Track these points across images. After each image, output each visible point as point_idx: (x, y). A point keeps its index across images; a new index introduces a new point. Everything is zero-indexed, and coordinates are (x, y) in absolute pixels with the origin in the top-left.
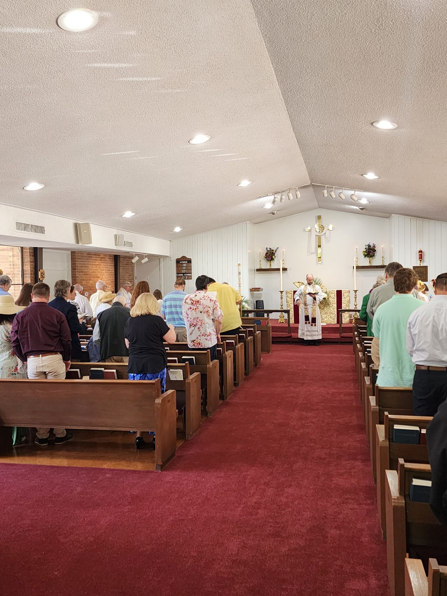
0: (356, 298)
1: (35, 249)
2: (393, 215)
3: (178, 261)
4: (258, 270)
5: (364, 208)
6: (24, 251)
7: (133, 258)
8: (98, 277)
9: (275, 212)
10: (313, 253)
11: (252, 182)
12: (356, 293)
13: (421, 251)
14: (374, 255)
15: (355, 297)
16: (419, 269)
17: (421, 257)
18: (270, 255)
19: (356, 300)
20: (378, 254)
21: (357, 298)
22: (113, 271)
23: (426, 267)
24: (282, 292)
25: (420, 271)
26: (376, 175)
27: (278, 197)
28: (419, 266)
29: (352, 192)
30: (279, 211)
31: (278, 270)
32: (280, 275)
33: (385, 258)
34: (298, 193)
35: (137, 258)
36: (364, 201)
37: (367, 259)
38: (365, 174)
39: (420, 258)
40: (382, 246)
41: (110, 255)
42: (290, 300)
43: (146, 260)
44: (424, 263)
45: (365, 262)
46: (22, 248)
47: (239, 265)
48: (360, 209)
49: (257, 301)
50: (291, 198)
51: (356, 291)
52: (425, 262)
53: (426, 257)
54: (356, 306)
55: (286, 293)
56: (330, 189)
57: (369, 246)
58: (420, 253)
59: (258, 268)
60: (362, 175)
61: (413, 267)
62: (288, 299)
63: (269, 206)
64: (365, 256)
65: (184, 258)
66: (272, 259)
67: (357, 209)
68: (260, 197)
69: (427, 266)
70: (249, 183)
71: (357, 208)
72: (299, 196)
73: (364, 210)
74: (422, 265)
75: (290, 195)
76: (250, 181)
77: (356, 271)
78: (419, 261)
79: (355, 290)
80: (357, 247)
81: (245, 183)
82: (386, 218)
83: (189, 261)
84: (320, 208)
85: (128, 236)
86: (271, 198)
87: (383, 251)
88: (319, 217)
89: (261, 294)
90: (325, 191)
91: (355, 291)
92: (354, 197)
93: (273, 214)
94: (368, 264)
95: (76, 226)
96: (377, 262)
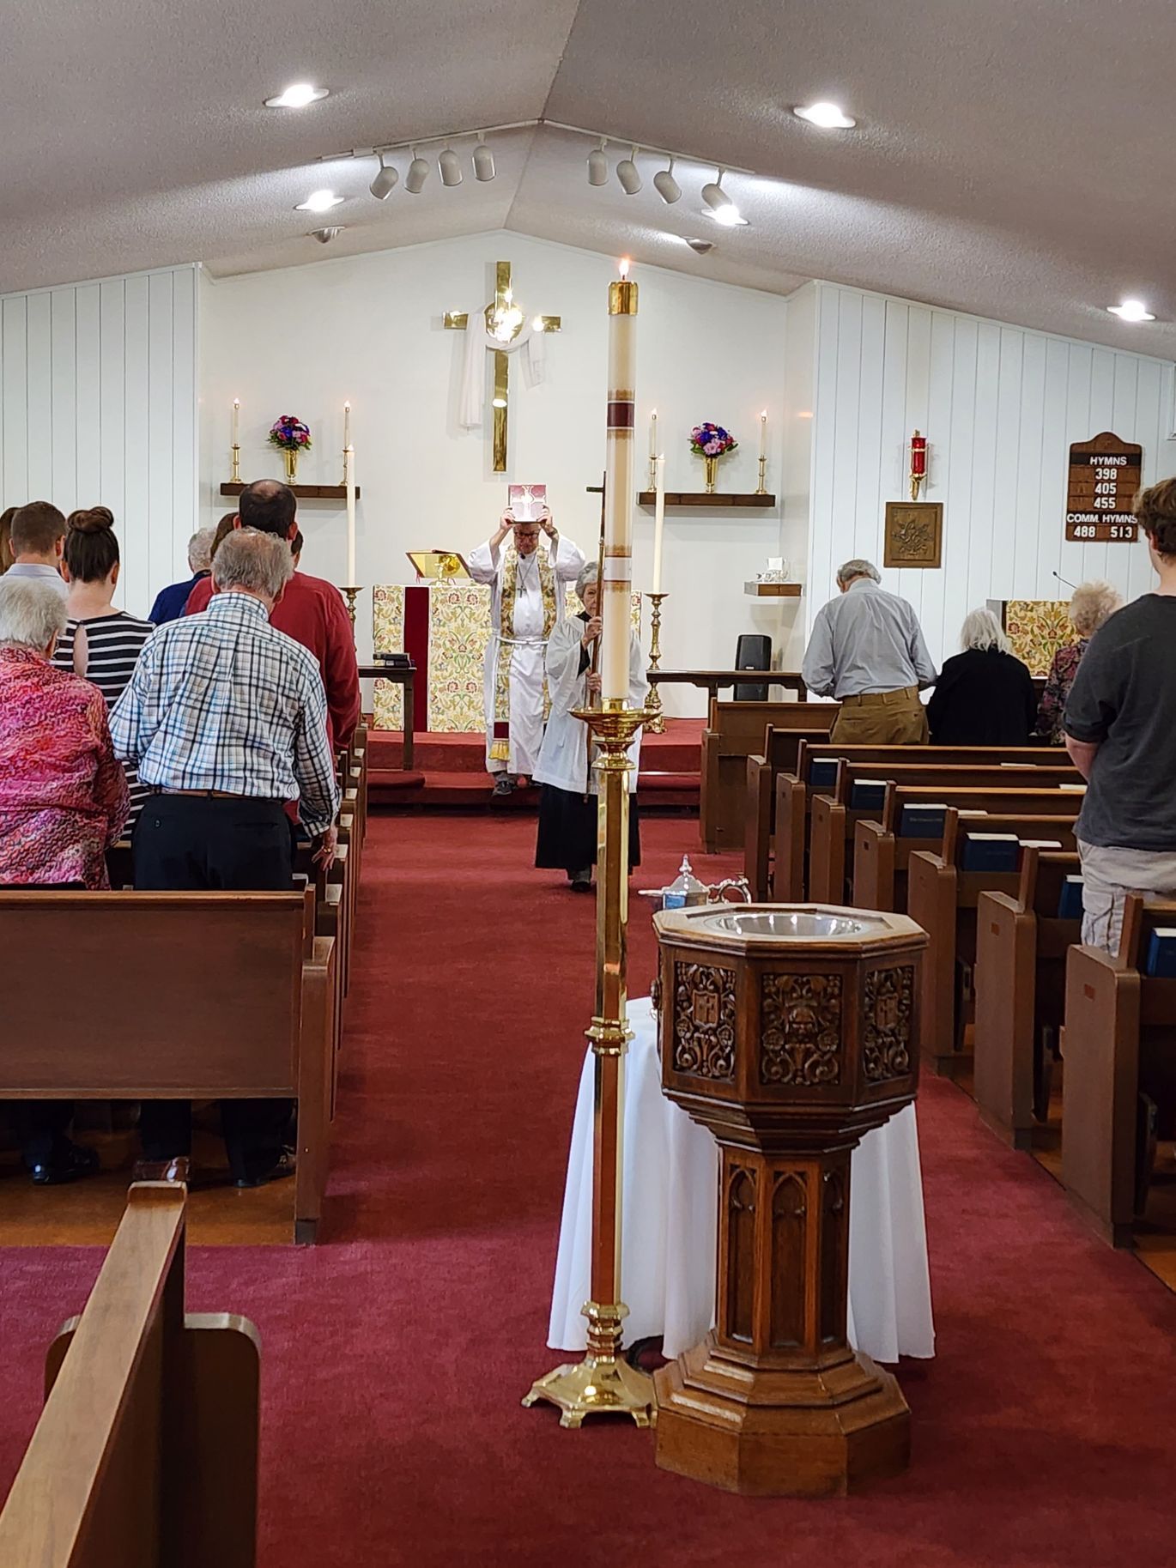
0: (656, 626)
2: (816, 281)
4: (229, 490)
5: (709, 246)
9: (334, 231)
10: (476, 426)
11: (330, 94)
12: (657, 606)
13: (919, 442)
15: (653, 625)
16: (912, 515)
17: (920, 463)
19: (655, 634)
21: (660, 630)
23: (936, 509)
24: (352, 592)
25: (913, 521)
26: (847, 115)
27: (400, 165)
28: (910, 500)
29: (710, 175)
30: (346, 226)
31: (339, 493)
32: (347, 516)
33: (768, 466)
34: (488, 156)
36: (726, 216)
37: (701, 463)
38: (797, 106)
39: (915, 471)
40: (764, 414)
42: (388, 627)
44: (928, 491)
45: (694, 476)
48: (694, 246)
50: (456, 175)
51: (657, 598)
52: (932, 486)
53: (938, 466)
54: (654, 658)
55: (375, 596)
56: (620, 152)
58: (917, 450)
59: (227, 482)
60: (791, 109)
61: (888, 504)
62: (381, 622)
63: (321, 202)
67: (676, 248)
68: (319, 159)
69: (941, 504)
70: (315, 96)
71: (682, 242)
72: (490, 170)
73: (706, 255)
74: (920, 500)
75: (453, 161)
76: (321, 87)
77: (665, 515)
78: (909, 481)
79: (657, 592)
80: (654, 412)
81: (299, 96)
82: (779, 293)
84: (505, 228)
86: (360, 169)
87: (763, 435)
88: (502, 275)
90: (602, 162)
91: (654, 597)
92: (716, 196)
93: (324, 239)
94: (701, 487)
96: (736, 479)
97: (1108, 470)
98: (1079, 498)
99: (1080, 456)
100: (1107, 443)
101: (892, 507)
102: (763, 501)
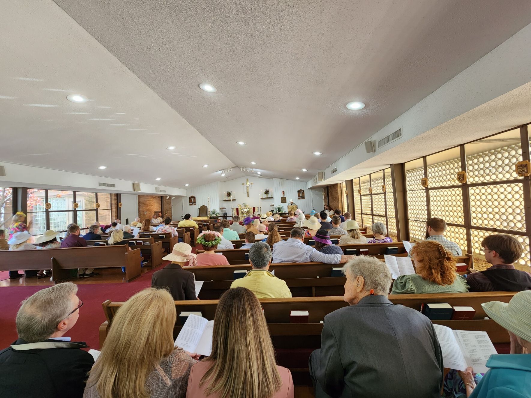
1: (117, 194)
2: (273, 178)
3: (190, 198)
4: (224, 200)
6: (112, 195)
7: (167, 197)
8: (152, 205)
10: (245, 193)
13: (283, 191)
14: (268, 193)
18: (229, 194)
20: (270, 193)
22: (161, 203)
23: (286, 197)
24: (232, 209)
25: (283, 199)
26: (255, 163)
27: (224, 171)
29: (252, 169)
30: (229, 177)
31: (231, 200)
33: (272, 195)
34: (231, 169)
35: (169, 197)
36: (259, 173)
37: (266, 195)
39: (283, 194)
40: (271, 190)
41: (159, 196)
42: (235, 212)
43: (174, 197)
45: (265, 196)
46: (111, 194)
47: (208, 198)
48: (260, 176)
49: (224, 213)
50: (229, 171)
51: (260, 207)
52: (285, 195)
53: (286, 193)
55: (234, 209)
56: (243, 168)
57: (266, 190)
60: (251, 163)
64: (265, 194)
65: (192, 197)
66: (230, 196)
68: (217, 171)
70: (208, 166)
72: (232, 171)
73: (262, 177)
74: (284, 197)
75: (228, 170)
77: (261, 200)
80: (262, 191)
81: (206, 166)
82: (271, 179)
83: (195, 198)
84: (247, 176)
85: (162, 188)
87: (272, 192)
88: (247, 180)
89: (226, 210)
90: (241, 169)
92: (252, 171)
93: (227, 178)
94: (266, 197)
95: (133, 184)
96: (269, 196)
97: (301, 193)
98: (299, 195)
99: (298, 192)
100: (301, 190)
101: (281, 198)
102: (272, 198)
